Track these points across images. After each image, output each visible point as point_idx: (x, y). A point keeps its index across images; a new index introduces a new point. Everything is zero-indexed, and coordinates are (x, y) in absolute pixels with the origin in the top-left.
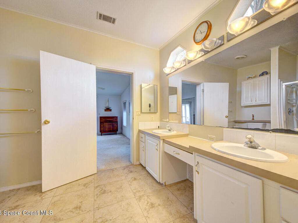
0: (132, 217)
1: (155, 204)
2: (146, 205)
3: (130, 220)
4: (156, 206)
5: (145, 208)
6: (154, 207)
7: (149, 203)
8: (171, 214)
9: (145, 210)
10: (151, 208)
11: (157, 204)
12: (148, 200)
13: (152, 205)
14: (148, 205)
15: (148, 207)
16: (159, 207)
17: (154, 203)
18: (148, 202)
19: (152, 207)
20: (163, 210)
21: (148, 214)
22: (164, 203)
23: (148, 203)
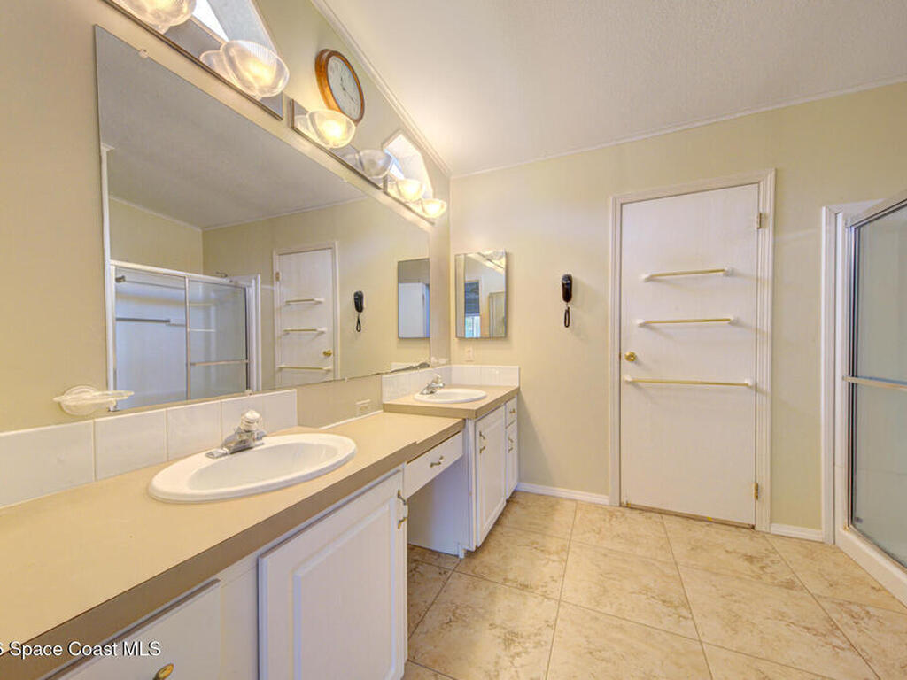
0: (591, 653)
1: (499, 637)
2: (526, 652)
3: (600, 651)
4: (503, 631)
5: (535, 647)
6: (511, 633)
7: (514, 650)
8: (492, 594)
9: (539, 642)
10: (522, 637)
11: (497, 632)
12: (505, 662)
13: (510, 639)
14: (519, 649)
15: (527, 645)
16: (498, 622)
17: (500, 640)
18: (513, 657)
19: (516, 635)
20: (499, 611)
21: (539, 629)
22: (477, 621)
23: (518, 654)
